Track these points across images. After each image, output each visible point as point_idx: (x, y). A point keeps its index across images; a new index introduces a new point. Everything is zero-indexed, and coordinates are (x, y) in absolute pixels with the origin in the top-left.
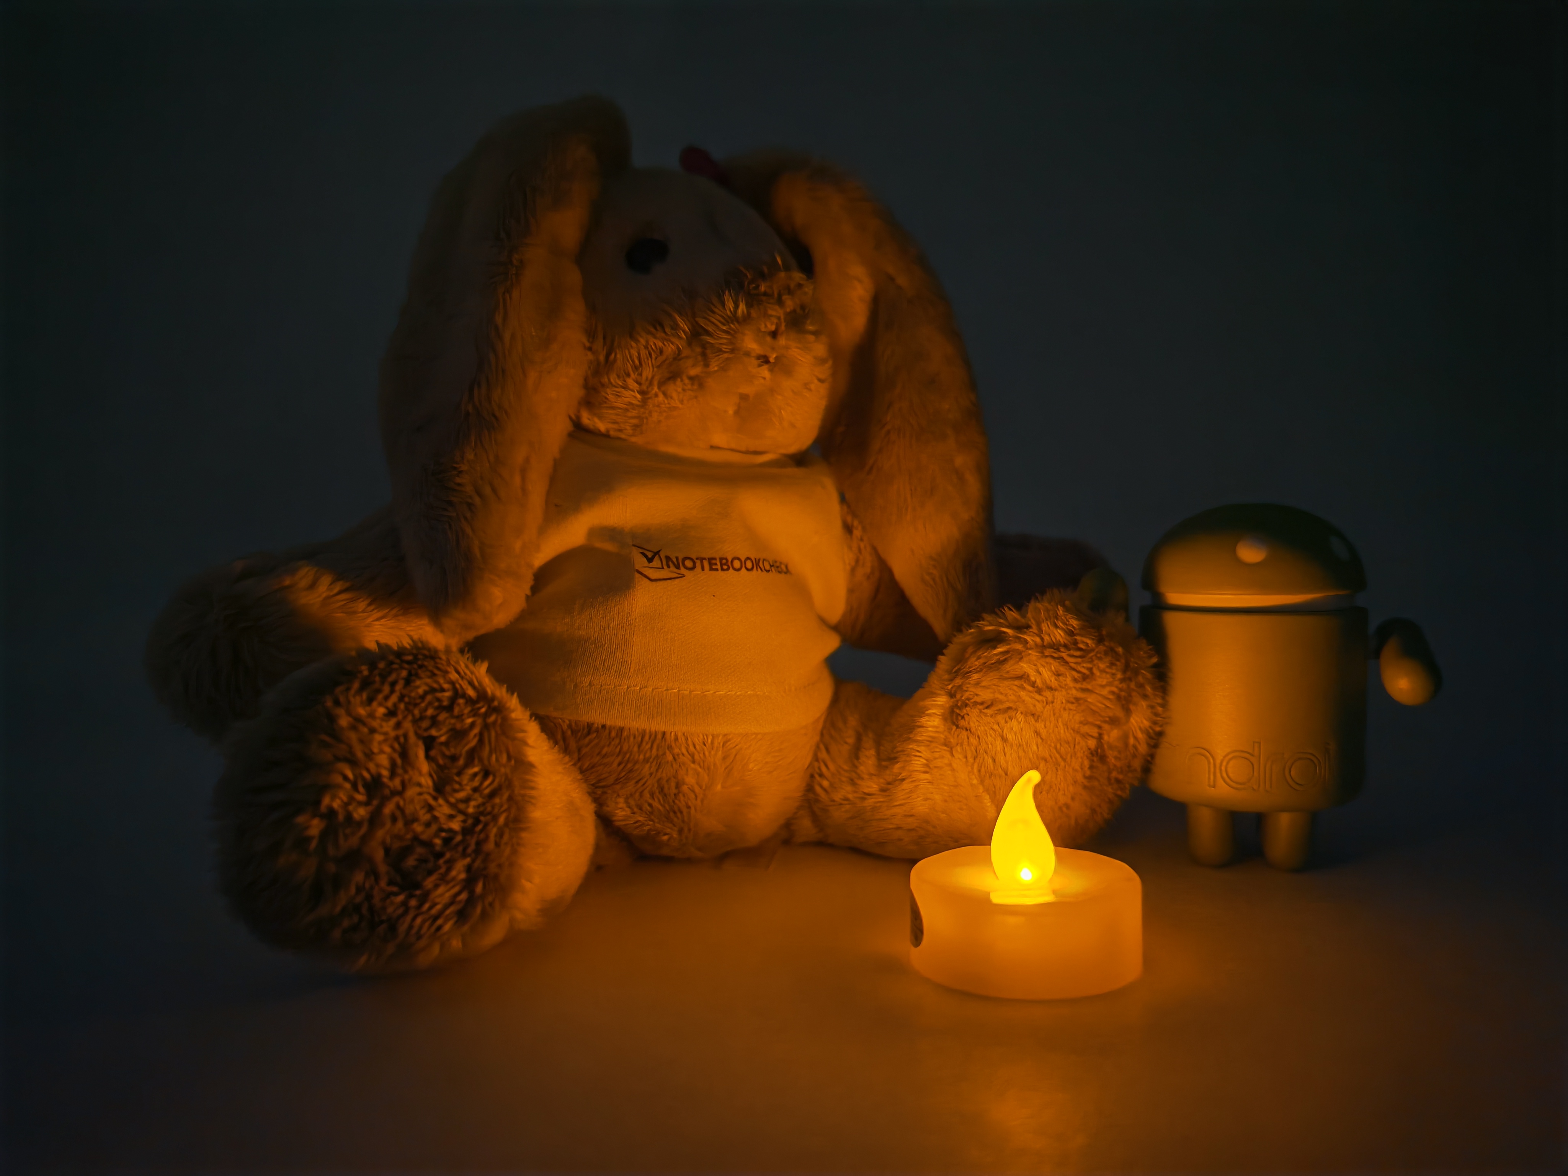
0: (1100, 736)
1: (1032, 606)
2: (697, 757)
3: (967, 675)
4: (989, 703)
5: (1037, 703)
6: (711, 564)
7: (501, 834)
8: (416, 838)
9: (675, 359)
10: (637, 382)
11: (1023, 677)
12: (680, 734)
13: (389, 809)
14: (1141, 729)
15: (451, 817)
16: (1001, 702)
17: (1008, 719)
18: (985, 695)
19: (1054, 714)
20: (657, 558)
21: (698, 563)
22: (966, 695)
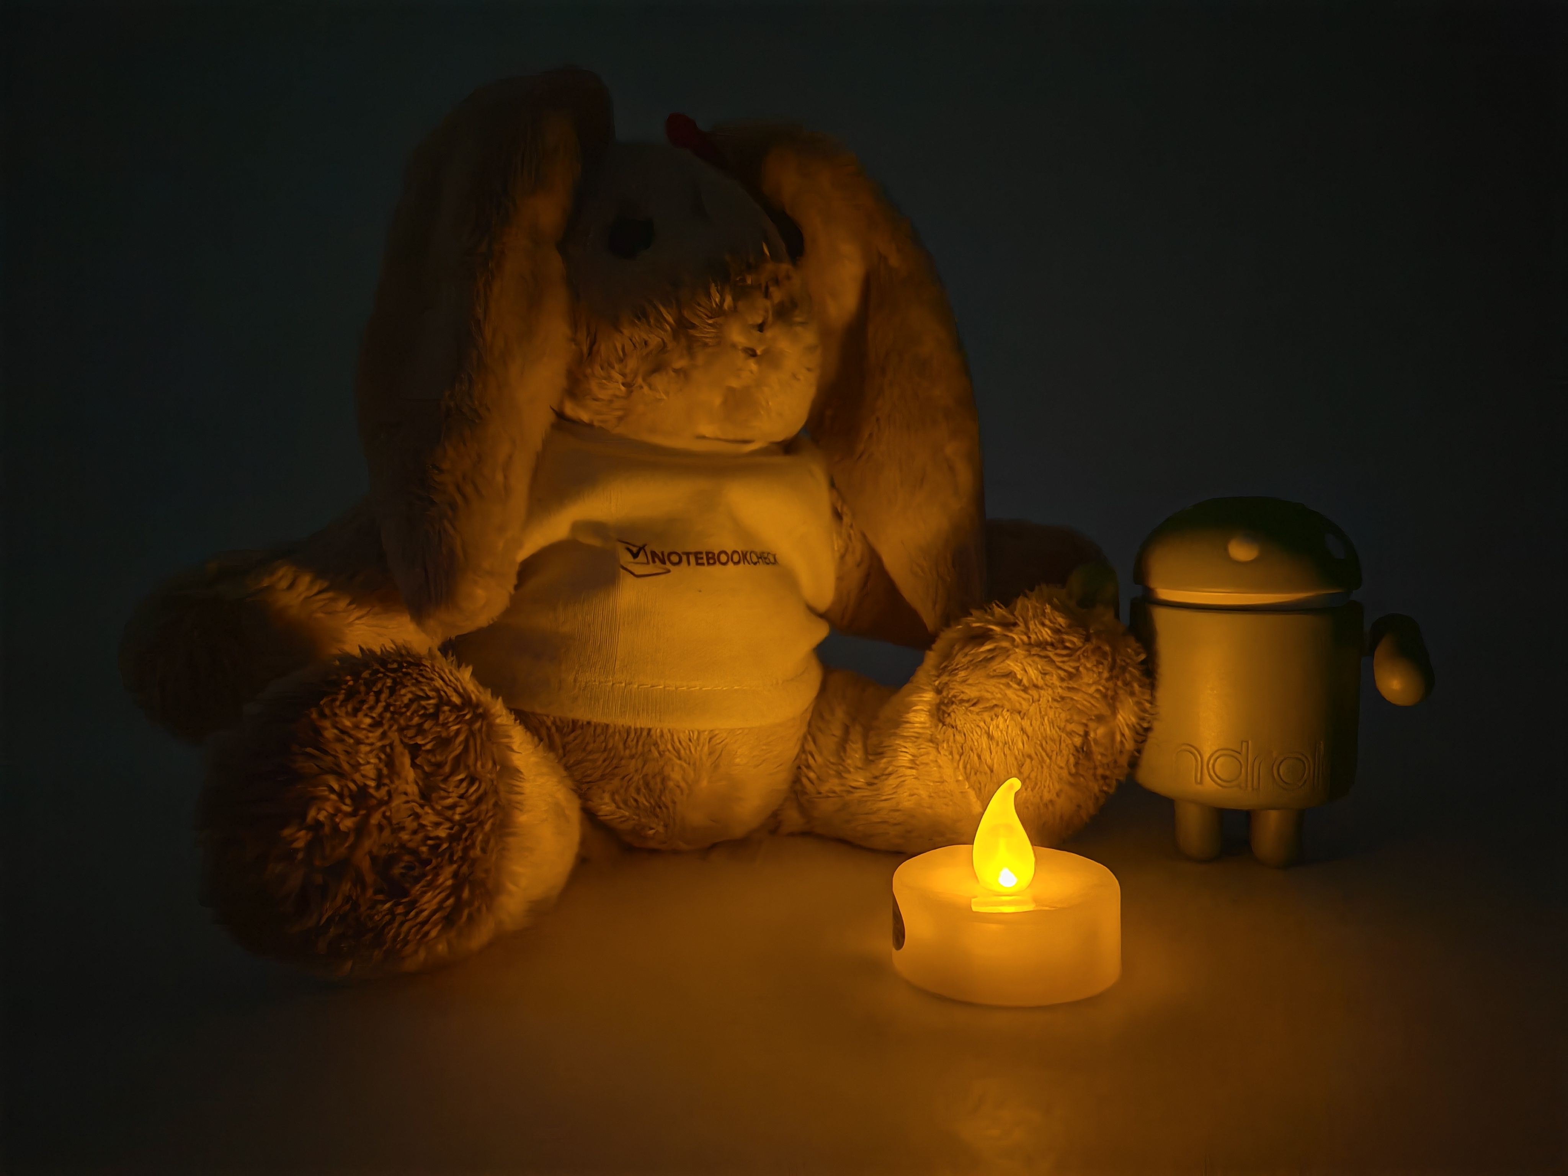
0: (1087, 734)
1: (1020, 603)
2: (683, 753)
3: (953, 672)
4: (975, 701)
5: (1023, 702)
6: (697, 559)
7: (486, 841)
8: (403, 846)
9: (660, 351)
10: (621, 374)
11: (1010, 675)
12: (665, 731)
13: (375, 819)
14: (1127, 725)
15: (437, 825)
16: (988, 700)
17: (994, 716)
18: (971, 692)
19: (1040, 712)
20: (642, 553)
21: (684, 558)
22: (952, 693)
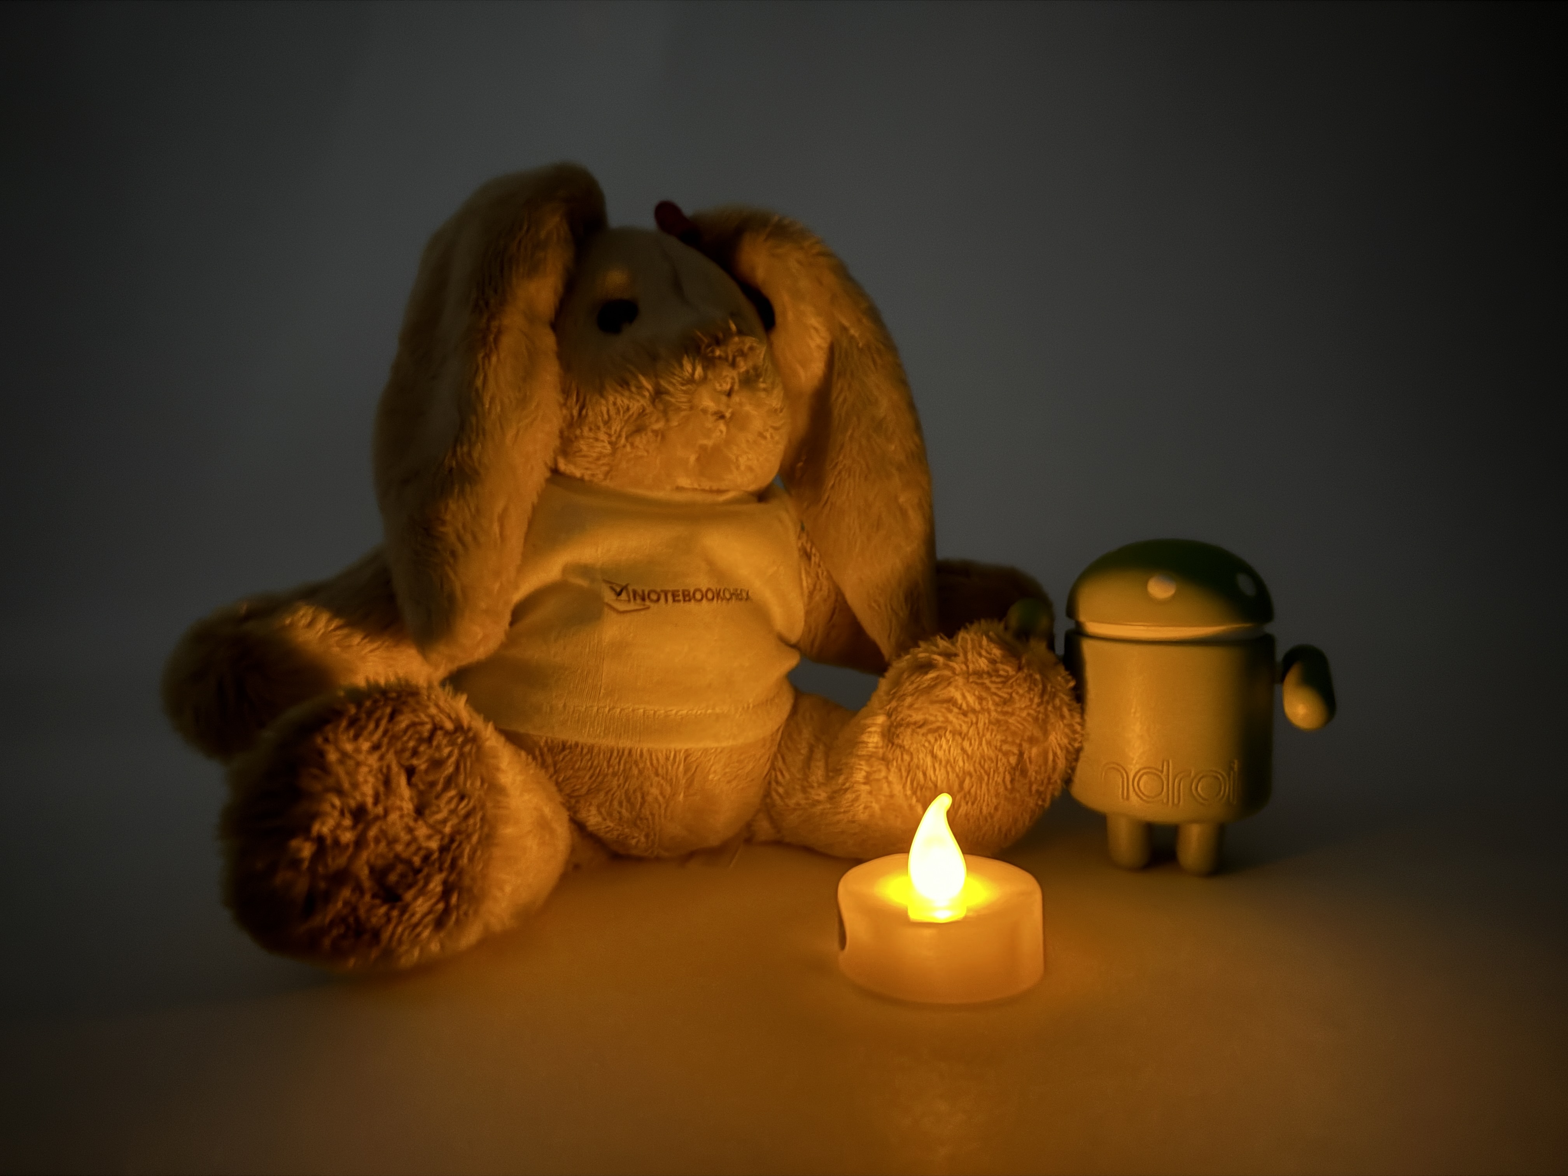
0: (1021, 754)
1: (962, 635)
2: (660, 770)
3: (902, 698)
4: (921, 723)
5: (963, 724)
6: (674, 596)
7: (474, 851)
8: (397, 857)
9: (640, 414)
10: (606, 433)
11: (951, 701)
12: (645, 751)
13: (372, 833)
14: (1059, 745)
15: (429, 837)
16: (932, 723)
17: (938, 737)
18: (918, 717)
19: (978, 734)
20: (624, 592)
21: (662, 596)
22: (902, 716)
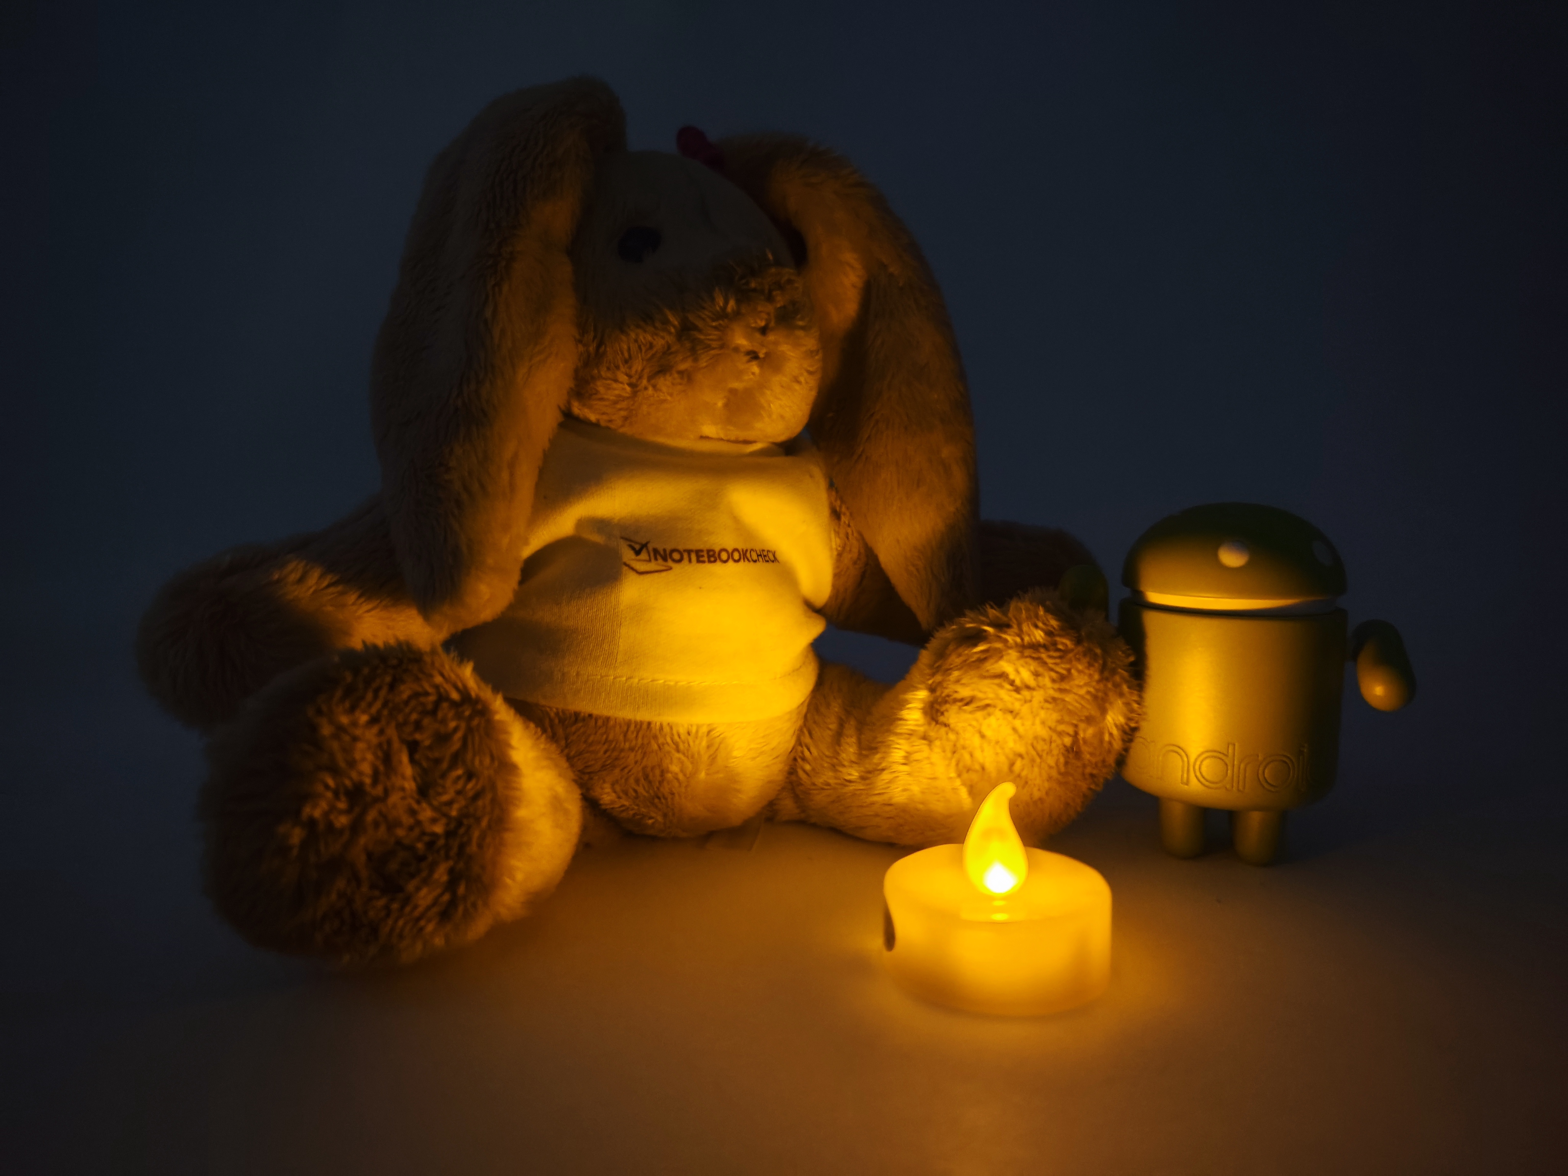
0: (1076, 734)
1: (1013, 605)
2: (681, 746)
3: (947, 671)
4: (968, 700)
5: (1015, 701)
6: (698, 556)
7: (483, 837)
8: (399, 842)
9: (664, 353)
10: (627, 375)
11: (1003, 676)
12: (665, 724)
13: (371, 816)
14: (1116, 726)
15: (434, 821)
16: (981, 700)
17: (986, 716)
18: (964, 692)
20: (644, 551)
21: (686, 556)
22: (946, 692)
